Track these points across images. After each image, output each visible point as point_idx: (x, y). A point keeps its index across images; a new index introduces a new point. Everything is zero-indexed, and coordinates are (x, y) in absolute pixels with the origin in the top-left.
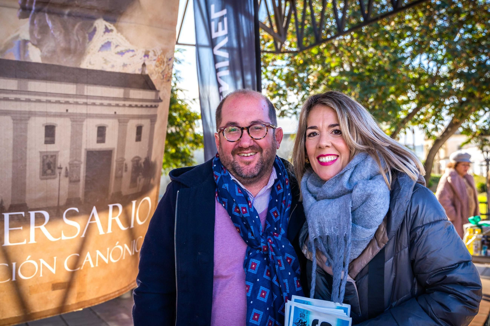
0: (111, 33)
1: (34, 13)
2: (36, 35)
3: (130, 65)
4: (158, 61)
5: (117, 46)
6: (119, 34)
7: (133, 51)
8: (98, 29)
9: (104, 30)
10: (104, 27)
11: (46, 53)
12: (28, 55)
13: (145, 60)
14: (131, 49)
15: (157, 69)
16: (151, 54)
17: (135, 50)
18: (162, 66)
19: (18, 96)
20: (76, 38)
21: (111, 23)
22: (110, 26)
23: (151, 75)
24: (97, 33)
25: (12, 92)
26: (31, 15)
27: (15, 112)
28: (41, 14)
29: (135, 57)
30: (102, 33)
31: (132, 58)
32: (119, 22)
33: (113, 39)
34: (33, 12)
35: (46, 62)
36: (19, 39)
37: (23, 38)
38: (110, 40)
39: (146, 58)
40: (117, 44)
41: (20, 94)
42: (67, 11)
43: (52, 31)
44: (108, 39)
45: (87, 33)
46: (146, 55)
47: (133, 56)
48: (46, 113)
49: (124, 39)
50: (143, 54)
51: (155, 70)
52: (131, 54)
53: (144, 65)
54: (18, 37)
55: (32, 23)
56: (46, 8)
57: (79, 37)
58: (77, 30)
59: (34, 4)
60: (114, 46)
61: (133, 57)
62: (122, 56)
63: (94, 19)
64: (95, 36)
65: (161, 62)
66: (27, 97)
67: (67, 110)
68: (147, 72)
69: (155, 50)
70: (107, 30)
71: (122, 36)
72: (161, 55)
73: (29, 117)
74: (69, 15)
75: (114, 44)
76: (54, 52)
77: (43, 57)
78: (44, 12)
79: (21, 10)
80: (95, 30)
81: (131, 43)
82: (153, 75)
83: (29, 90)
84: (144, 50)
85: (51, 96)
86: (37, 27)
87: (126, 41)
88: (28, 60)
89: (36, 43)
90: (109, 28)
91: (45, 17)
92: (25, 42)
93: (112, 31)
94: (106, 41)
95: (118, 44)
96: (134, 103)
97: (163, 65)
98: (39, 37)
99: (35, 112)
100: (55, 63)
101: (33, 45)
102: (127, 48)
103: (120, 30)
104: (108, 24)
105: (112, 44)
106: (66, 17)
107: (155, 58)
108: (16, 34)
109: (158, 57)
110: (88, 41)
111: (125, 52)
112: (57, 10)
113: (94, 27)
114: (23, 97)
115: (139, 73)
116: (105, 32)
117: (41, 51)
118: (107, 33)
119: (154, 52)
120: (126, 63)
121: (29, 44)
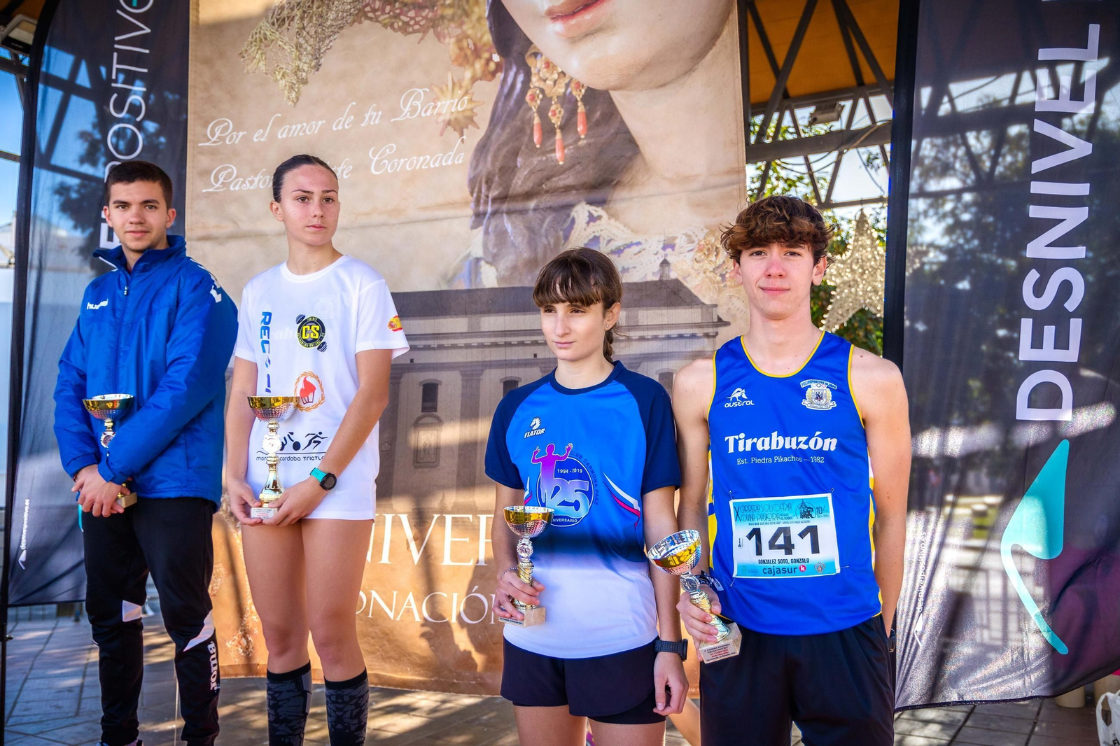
0: (598, 222)
1: (489, 218)
2: (491, 248)
3: (635, 267)
4: (700, 250)
5: (609, 241)
6: (612, 221)
7: (638, 244)
8: (577, 221)
9: (588, 219)
10: (587, 214)
11: (503, 273)
12: (481, 279)
13: (666, 255)
14: (634, 242)
15: (697, 266)
16: (680, 242)
17: (643, 241)
18: (713, 258)
19: (468, 341)
20: (544, 240)
21: (598, 207)
22: (596, 211)
23: (684, 278)
24: (576, 226)
25: (462, 335)
26: (485, 221)
27: (465, 365)
28: (498, 216)
29: (643, 253)
30: (584, 225)
31: (636, 256)
32: (610, 201)
33: (602, 230)
34: (488, 215)
35: (503, 286)
36: (471, 258)
37: (475, 256)
38: (597, 234)
39: (669, 251)
40: (609, 239)
41: (472, 337)
42: (532, 204)
43: (512, 238)
44: (594, 232)
45: (561, 230)
46: (669, 245)
47: (640, 252)
48: (505, 362)
49: (621, 226)
50: (661, 245)
51: (693, 268)
52: (635, 249)
53: (665, 263)
54: (469, 255)
55: (486, 232)
56: (505, 207)
57: (550, 238)
58: (547, 230)
59: (490, 203)
60: (605, 242)
61: (639, 254)
62: (619, 256)
63: (570, 206)
64: (573, 232)
65: (709, 250)
66: (480, 340)
67: (535, 355)
68: (673, 275)
69: (691, 233)
70: (592, 219)
71: (617, 224)
72: (704, 239)
73: (482, 370)
74: (535, 210)
75: (604, 239)
76: (515, 268)
77: (500, 279)
78: (502, 213)
79: (473, 218)
80: (573, 221)
81: (635, 231)
82: (688, 279)
83: (482, 330)
84: (662, 238)
85: (510, 336)
86: (492, 237)
87: (625, 229)
88: (480, 287)
89: (490, 259)
90: (595, 214)
91: (503, 220)
92: (478, 260)
93: (599, 217)
94: (591, 237)
95: (612, 236)
96: (650, 334)
97: (717, 255)
98: (495, 251)
99: (490, 361)
100: (517, 285)
101: (487, 262)
102: (628, 242)
103: (613, 216)
104: (592, 209)
105: (601, 240)
106: (531, 213)
107: (691, 246)
108: (467, 252)
109: (698, 244)
110: (563, 241)
111: (624, 248)
112: (519, 205)
113: (571, 217)
114: (475, 341)
115: (656, 278)
116: (588, 223)
117: (497, 270)
118: (592, 224)
119: (688, 236)
120: (626, 267)
121: (482, 263)
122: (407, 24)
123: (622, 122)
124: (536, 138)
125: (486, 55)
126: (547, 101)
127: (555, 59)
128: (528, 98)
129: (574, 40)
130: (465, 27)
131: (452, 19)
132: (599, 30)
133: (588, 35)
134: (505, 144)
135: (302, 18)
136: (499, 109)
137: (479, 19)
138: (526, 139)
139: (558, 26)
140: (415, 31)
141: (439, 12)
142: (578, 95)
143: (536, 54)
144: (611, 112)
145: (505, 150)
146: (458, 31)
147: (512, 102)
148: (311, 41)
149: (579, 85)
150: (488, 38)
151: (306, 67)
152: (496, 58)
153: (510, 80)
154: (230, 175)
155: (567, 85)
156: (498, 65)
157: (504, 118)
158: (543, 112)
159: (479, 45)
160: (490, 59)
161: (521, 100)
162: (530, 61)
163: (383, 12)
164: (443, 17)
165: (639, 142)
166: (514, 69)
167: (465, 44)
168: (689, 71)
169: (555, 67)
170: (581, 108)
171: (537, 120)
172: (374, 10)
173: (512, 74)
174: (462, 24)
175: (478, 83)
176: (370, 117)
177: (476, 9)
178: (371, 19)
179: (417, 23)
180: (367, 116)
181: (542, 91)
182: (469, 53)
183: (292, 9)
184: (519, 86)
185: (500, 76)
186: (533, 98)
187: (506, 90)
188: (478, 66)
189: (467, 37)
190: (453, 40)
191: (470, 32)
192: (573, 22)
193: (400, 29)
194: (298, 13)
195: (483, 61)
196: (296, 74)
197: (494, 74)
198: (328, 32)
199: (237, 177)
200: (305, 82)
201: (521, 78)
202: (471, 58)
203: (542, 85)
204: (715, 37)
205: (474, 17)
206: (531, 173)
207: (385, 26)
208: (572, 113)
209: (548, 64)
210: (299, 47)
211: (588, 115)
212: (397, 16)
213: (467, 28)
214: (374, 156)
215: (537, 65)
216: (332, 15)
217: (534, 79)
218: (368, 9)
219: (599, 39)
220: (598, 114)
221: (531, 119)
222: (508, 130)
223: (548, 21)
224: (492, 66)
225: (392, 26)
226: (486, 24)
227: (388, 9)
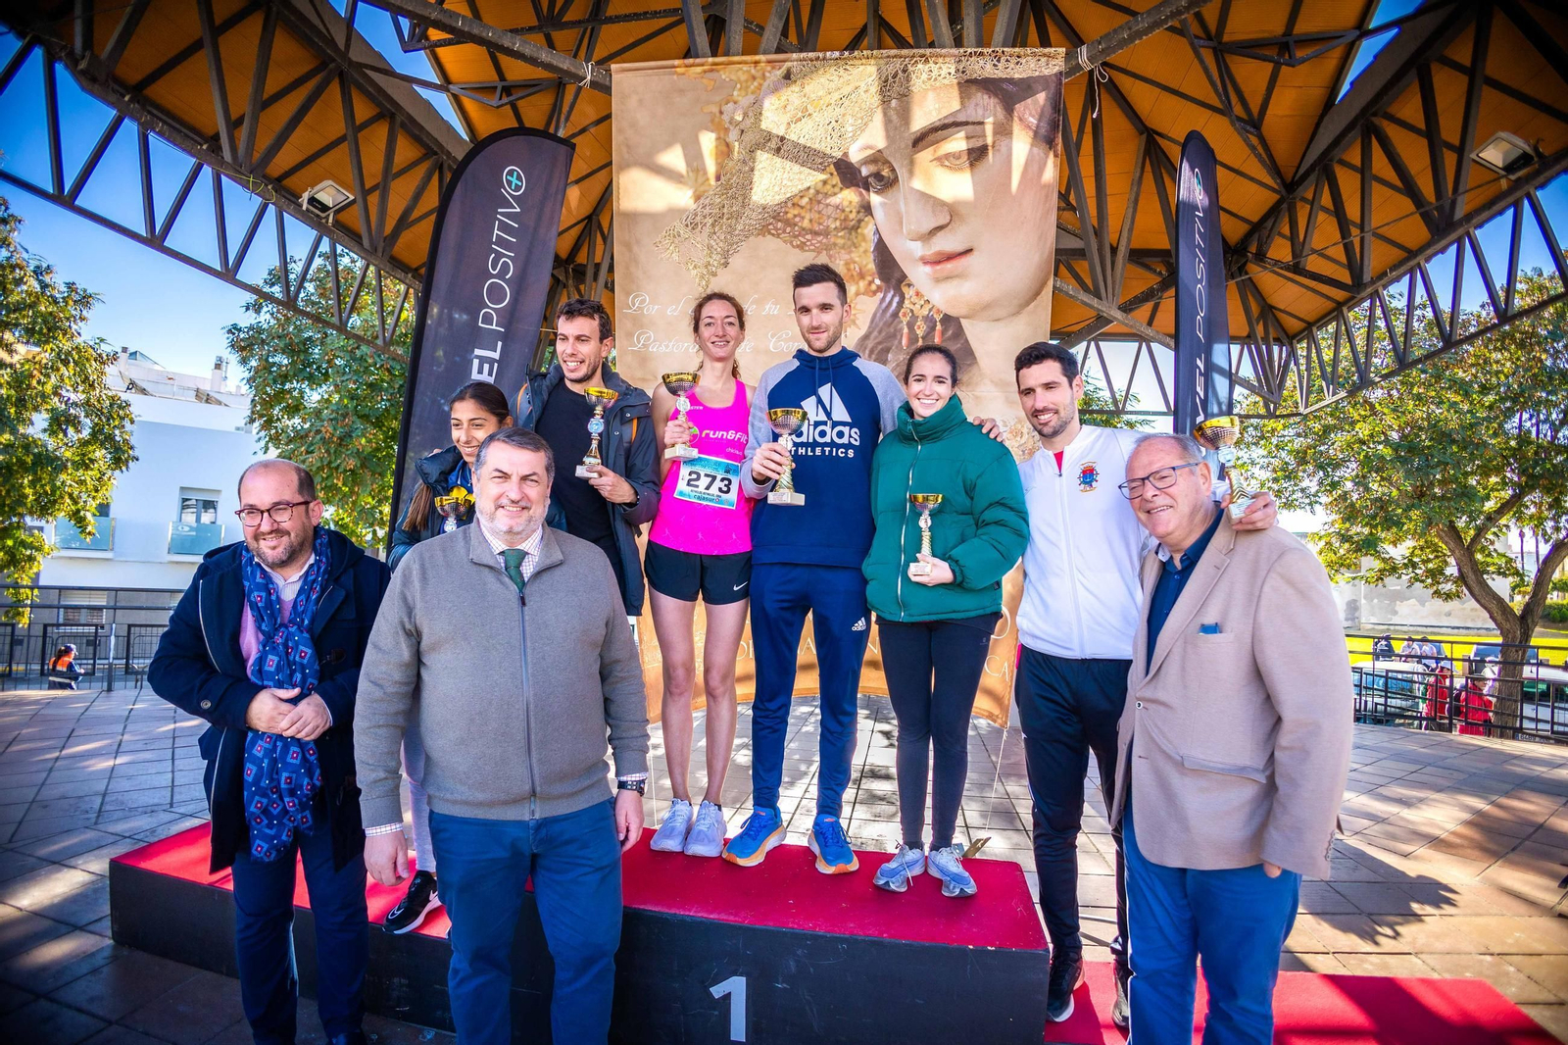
122: (804, 243)
123: (967, 341)
124: (904, 342)
125: (870, 278)
126: (914, 317)
127: (922, 291)
128: (900, 314)
129: (938, 280)
130: (853, 255)
131: (843, 247)
132: (957, 276)
133: (948, 278)
134: (880, 343)
135: (713, 225)
136: (877, 318)
137: (865, 252)
138: (896, 342)
139: (928, 269)
140: (810, 250)
141: (832, 240)
142: (938, 318)
143: (909, 285)
144: (959, 333)
145: (880, 347)
146: (847, 257)
147: (888, 314)
148: (721, 244)
149: (939, 311)
150: (872, 266)
151: (715, 263)
152: (878, 282)
153: (888, 299)
154: (649, 338)
155: (930, 310)
156: (879, 288)
157: (881, 324)
158: (911, 326)
159: (864, 270)
160: (872, 282)
161: (895, 315)
162: (905, 289)
163: (784, 232)
164: (835, 244)
165: (977, 355)
166: (892, 292)
167: (852, 267)
168: (1018, 313)
169: (922, 296)
170: (939, 327)
171: (906, 330)
172: (776, 229)
173: (889, 296)
174: (850, 252)
175: (862, 297)
176: (770, 308)
177: (863, 244)
178: (773, 235)
179: (812, 244)
180: (767, 307)
181: (912, 311)
182: (855, 274)
183: (705, 217)
184: (894, 304)
185: (880, 295)
186: (905, 315)
187: (884, 305)
188: (862, 284)
189: (855, 262)
190: (842, 262)
191: (857, 259)
192: (938, 267)
193: (798, 246)
194: (710, 221)
195: (866, 282)
196: (706, 267)
197: (874, 293)
198: (735, 239)
199: (654, 341)
200: (714, 274)
201: (896, 299)
202: (856, 278)
203: (912, 307)
204: (1037, 293)
205: (861, 249)
206: (898, 365)
207: (785, 242)
208: (933, 328)
209: (917, 294)
210: (709, 247)
211: (943, 333)
212: (796, 237)
213: (855, 256)
214: (772, 337)
215: (909, 293)
216: (740, 227)
217: (906, 302)
218: (771, 227)
219: (955, 282)
220: (950, 332)
221: (901, 329)
222: (883, 334)
223: (921, 263)
224: (874, 287)
225: (791, 243)
226: (872, 257)
227: (788, 230)
